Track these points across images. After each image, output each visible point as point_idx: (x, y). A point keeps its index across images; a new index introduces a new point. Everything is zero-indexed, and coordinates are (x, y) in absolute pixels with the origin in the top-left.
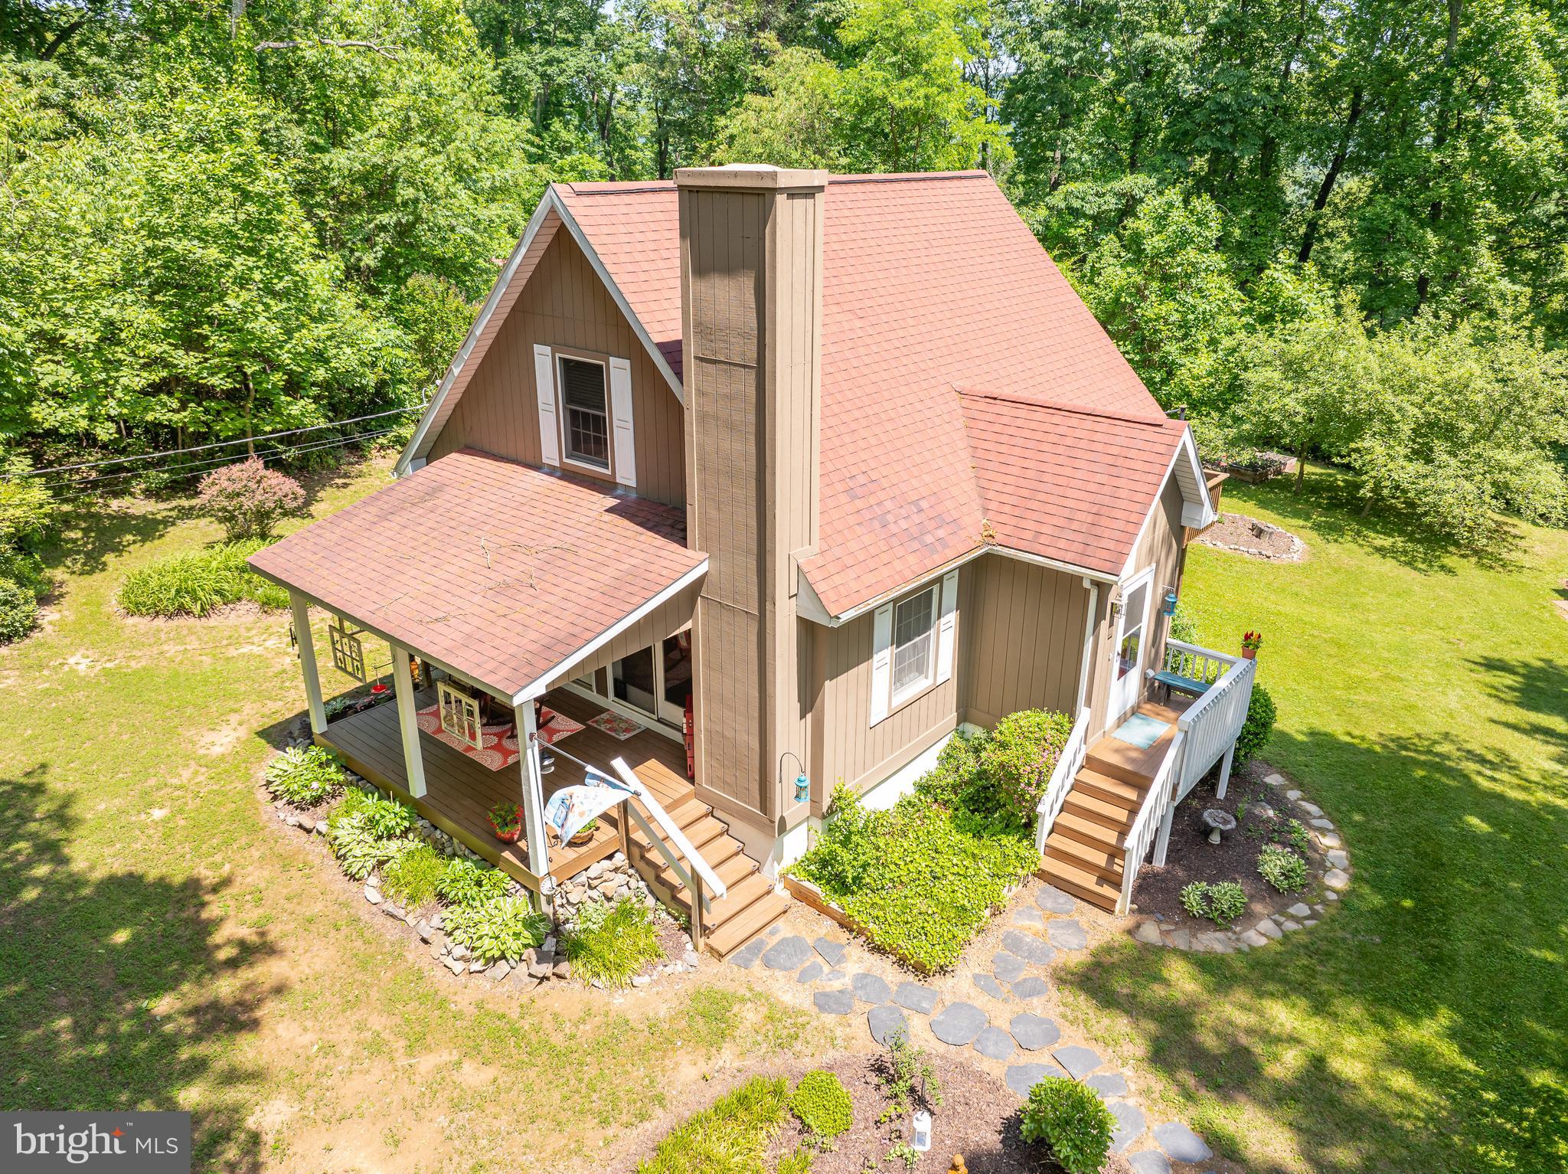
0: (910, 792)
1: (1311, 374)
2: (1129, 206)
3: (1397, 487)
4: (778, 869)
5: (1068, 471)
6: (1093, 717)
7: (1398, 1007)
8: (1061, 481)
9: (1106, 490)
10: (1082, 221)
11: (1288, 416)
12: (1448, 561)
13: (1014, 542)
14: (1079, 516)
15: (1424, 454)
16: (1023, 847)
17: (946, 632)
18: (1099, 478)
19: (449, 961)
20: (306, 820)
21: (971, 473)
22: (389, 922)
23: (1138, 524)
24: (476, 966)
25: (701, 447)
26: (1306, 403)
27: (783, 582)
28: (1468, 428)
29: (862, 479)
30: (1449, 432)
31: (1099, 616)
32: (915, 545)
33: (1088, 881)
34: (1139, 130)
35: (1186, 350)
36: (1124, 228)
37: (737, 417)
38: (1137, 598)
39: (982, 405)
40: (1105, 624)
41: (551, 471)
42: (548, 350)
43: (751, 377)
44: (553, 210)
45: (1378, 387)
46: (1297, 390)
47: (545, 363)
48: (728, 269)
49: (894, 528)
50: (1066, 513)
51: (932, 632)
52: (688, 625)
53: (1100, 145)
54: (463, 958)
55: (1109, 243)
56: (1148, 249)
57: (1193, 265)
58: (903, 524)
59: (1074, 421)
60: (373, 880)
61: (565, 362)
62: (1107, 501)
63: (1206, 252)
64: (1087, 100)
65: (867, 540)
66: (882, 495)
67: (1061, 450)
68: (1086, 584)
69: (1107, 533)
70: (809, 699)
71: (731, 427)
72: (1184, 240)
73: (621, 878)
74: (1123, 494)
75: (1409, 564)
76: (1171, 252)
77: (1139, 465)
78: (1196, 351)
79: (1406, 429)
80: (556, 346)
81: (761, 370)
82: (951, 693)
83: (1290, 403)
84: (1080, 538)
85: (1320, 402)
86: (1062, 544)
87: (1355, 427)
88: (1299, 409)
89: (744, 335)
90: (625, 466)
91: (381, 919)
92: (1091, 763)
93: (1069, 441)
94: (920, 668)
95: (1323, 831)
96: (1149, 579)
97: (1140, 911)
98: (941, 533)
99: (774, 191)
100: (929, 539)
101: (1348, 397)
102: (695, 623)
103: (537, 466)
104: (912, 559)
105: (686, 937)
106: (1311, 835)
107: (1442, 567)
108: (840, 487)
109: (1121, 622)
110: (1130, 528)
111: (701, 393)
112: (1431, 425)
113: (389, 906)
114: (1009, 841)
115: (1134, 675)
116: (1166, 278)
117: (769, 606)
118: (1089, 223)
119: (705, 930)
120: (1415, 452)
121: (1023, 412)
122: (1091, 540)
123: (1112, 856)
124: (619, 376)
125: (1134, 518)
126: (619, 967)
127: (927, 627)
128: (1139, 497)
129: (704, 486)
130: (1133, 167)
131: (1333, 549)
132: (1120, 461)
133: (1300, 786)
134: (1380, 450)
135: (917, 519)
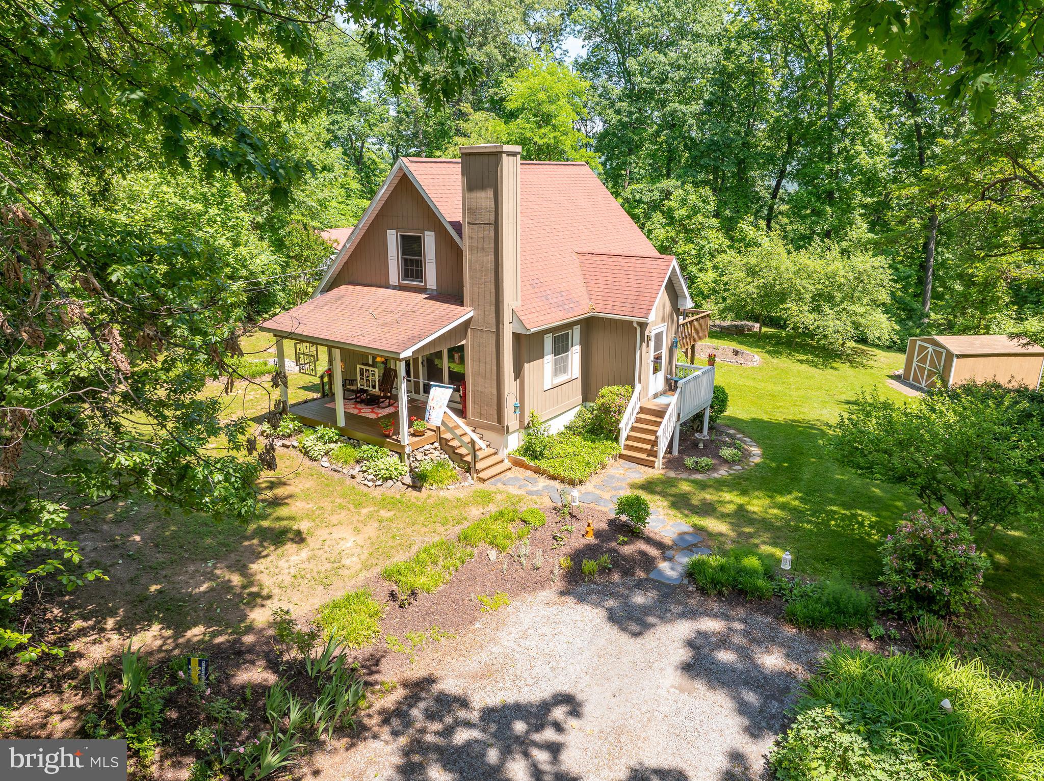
0: (563, 429)
1: (761, 273)
2: (667, 195)
3: (806, 328)
4: (506, 452)
5: (626, 280)
6: (643, 388)
7: (776, 492)
8: (623, 284)
9: (642, 286)
10: (642, 205)
11: (749, 294)
12: (834, 365)
13: (603, 310)
14: (631, 297)
15: (817, 309)
16: (615, 445)
17: (575, 354)
18: (638, 281)
19: (366, 482)
20: (287, 442)
21: (583, 284)
22: (335, 473)
23: (656, 298)
24: (379, 483)
25: (470, 261)
26: (758, 287)
27: (507, 316)
28: (838, 296)
29: (537, 281)
30: (830, 298)
31: (642, 341)
32: (561, 308)
33: (643, 456)
34: (671, 157)
35: (700, 270)
36: (663, 205)
37: (486, 246)
38: (659, 336)
39: (587, 257)
40: (644, 345)
41: (394, 288)
42: (394, 232)
43: (492, 228)
44: (401, 169)
45: (791, 276)
46: (753, 282)
47: (392, 239)
48: (483, 188)
49: (551, 301)
50: (625, 296)
51: (569, 353)
52: (464, 342)
53: (650, 165)
54: (372, 480)
55: (657, 217)
56: (677, 216)
57: (701, 223)
58: (555, 300)
59: (627, 259)
60: (325, 459)
61: (402, 236)
62: (642, 290)
63: (708, 217)
64: (642, 140)
65: (540, 304)
66: (545, 288)
67: (622, 272)
68: (635, 325)
69: (643, 302)
70: (518, 373)
71: (484, 250)
72: (695, 210)
73: (437, 453)
74: (649, 286)
75: (815, 366)
76: (689, 217)
77: (655, 275)
78: (707, 271)
79: (808, 297)
80: (398, 229)
81: (497, 225)
82: (578, 384)
83: (750, 288)
84: (631, 305)
85: (765, 286)
86: (624, 309)
87: (783, 297)
88: (754, 290)
89: (489, 211)
90: (431, 280)
91: (331, 473)
92: (643, 410)
93: (625, 268)
94: (564, 370)
95: (751, 446)
96: (665, 329)
97: (666, 468)
98: (571, 305)
99: (502, 152)
100: (566, 307)
101: (778, 282)
102: (467, 342)
103: (387, 286)
104: (560, 313)
105: (468, 474)
106: (746, 447)
107: (832, 368)
108: (528, 283)
109: (652, 344)
110: (652, 299)
111: (470, 238)
112: (820, 295)
113: (334, 467)
114: (608, 443)
115: (661, 375)
116: (687, 231)
117: (501, 326)
118: (645, 206)
119: (478, 472)
120: (813, 309)
121: (605, 258)
122: (636, 306)
123: (653, 446)
124: (429, 240)
125: (653, 295)
126: (441, 482)
127: (567, 351)
128: (655, 287)
129: (471, 277)
130: (668, 176)
131: (775, 361)
132: (647, 274)
133: (743, 433)
134: (795, 308)
135: (561, 299)
